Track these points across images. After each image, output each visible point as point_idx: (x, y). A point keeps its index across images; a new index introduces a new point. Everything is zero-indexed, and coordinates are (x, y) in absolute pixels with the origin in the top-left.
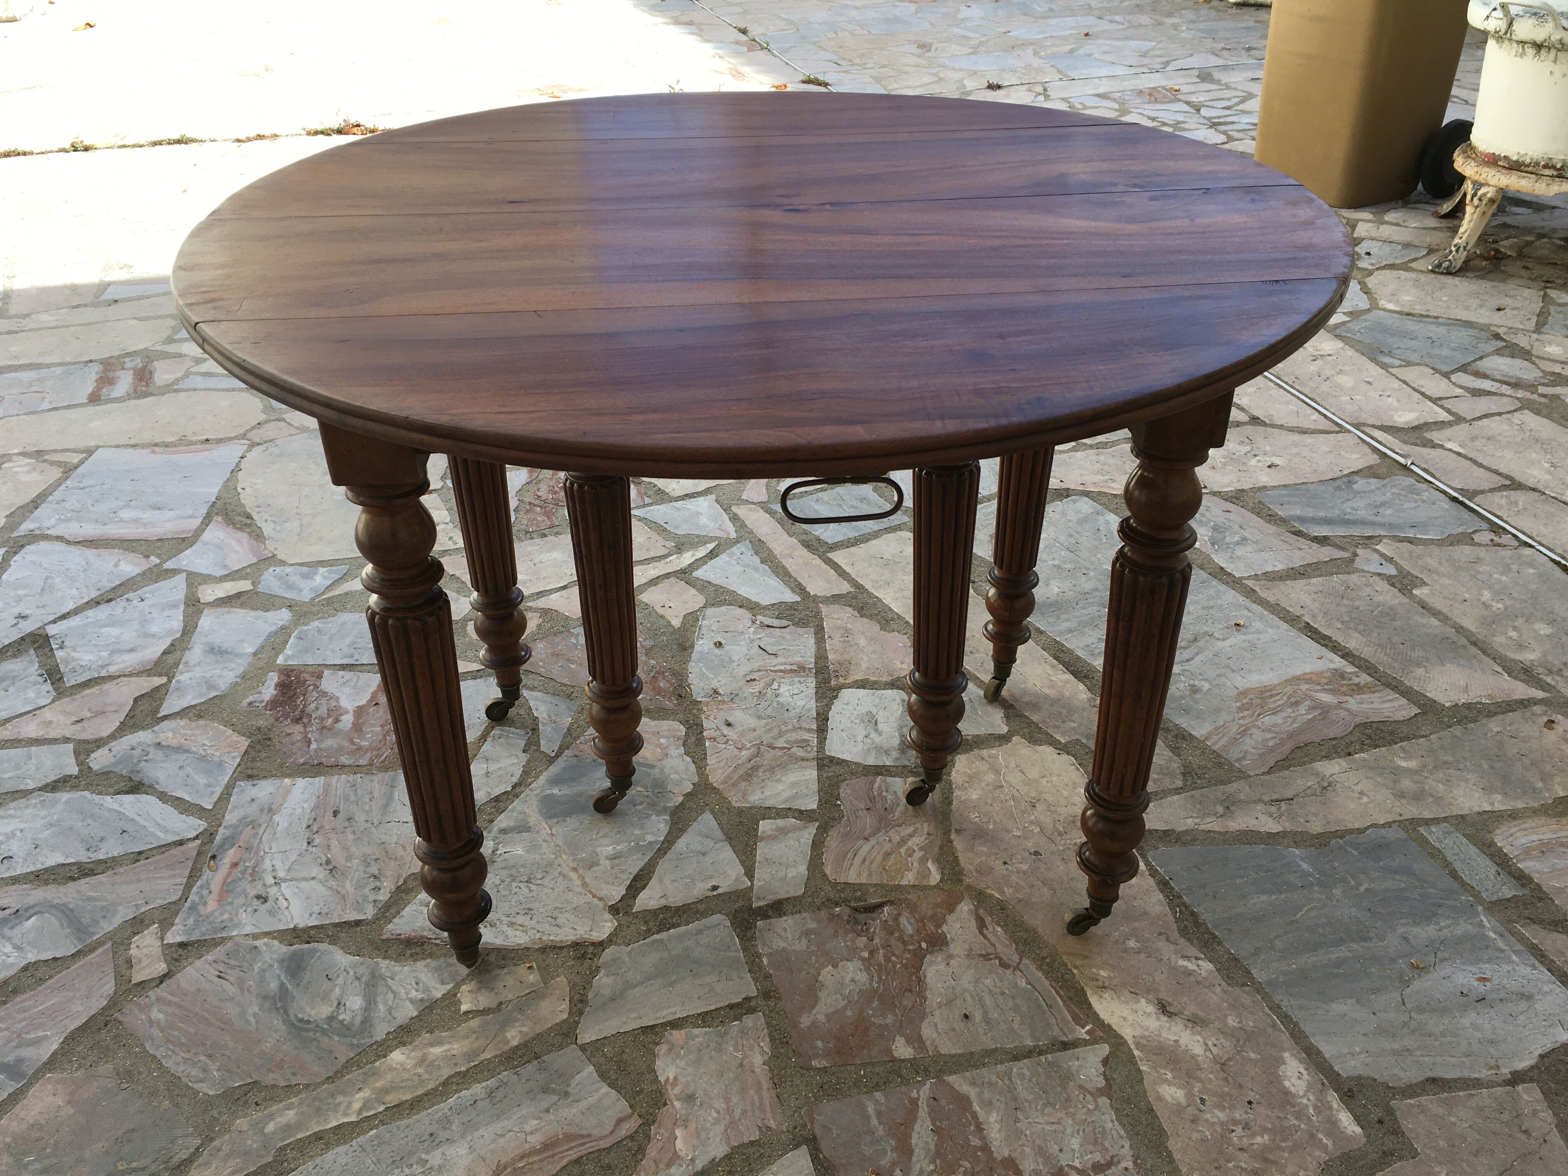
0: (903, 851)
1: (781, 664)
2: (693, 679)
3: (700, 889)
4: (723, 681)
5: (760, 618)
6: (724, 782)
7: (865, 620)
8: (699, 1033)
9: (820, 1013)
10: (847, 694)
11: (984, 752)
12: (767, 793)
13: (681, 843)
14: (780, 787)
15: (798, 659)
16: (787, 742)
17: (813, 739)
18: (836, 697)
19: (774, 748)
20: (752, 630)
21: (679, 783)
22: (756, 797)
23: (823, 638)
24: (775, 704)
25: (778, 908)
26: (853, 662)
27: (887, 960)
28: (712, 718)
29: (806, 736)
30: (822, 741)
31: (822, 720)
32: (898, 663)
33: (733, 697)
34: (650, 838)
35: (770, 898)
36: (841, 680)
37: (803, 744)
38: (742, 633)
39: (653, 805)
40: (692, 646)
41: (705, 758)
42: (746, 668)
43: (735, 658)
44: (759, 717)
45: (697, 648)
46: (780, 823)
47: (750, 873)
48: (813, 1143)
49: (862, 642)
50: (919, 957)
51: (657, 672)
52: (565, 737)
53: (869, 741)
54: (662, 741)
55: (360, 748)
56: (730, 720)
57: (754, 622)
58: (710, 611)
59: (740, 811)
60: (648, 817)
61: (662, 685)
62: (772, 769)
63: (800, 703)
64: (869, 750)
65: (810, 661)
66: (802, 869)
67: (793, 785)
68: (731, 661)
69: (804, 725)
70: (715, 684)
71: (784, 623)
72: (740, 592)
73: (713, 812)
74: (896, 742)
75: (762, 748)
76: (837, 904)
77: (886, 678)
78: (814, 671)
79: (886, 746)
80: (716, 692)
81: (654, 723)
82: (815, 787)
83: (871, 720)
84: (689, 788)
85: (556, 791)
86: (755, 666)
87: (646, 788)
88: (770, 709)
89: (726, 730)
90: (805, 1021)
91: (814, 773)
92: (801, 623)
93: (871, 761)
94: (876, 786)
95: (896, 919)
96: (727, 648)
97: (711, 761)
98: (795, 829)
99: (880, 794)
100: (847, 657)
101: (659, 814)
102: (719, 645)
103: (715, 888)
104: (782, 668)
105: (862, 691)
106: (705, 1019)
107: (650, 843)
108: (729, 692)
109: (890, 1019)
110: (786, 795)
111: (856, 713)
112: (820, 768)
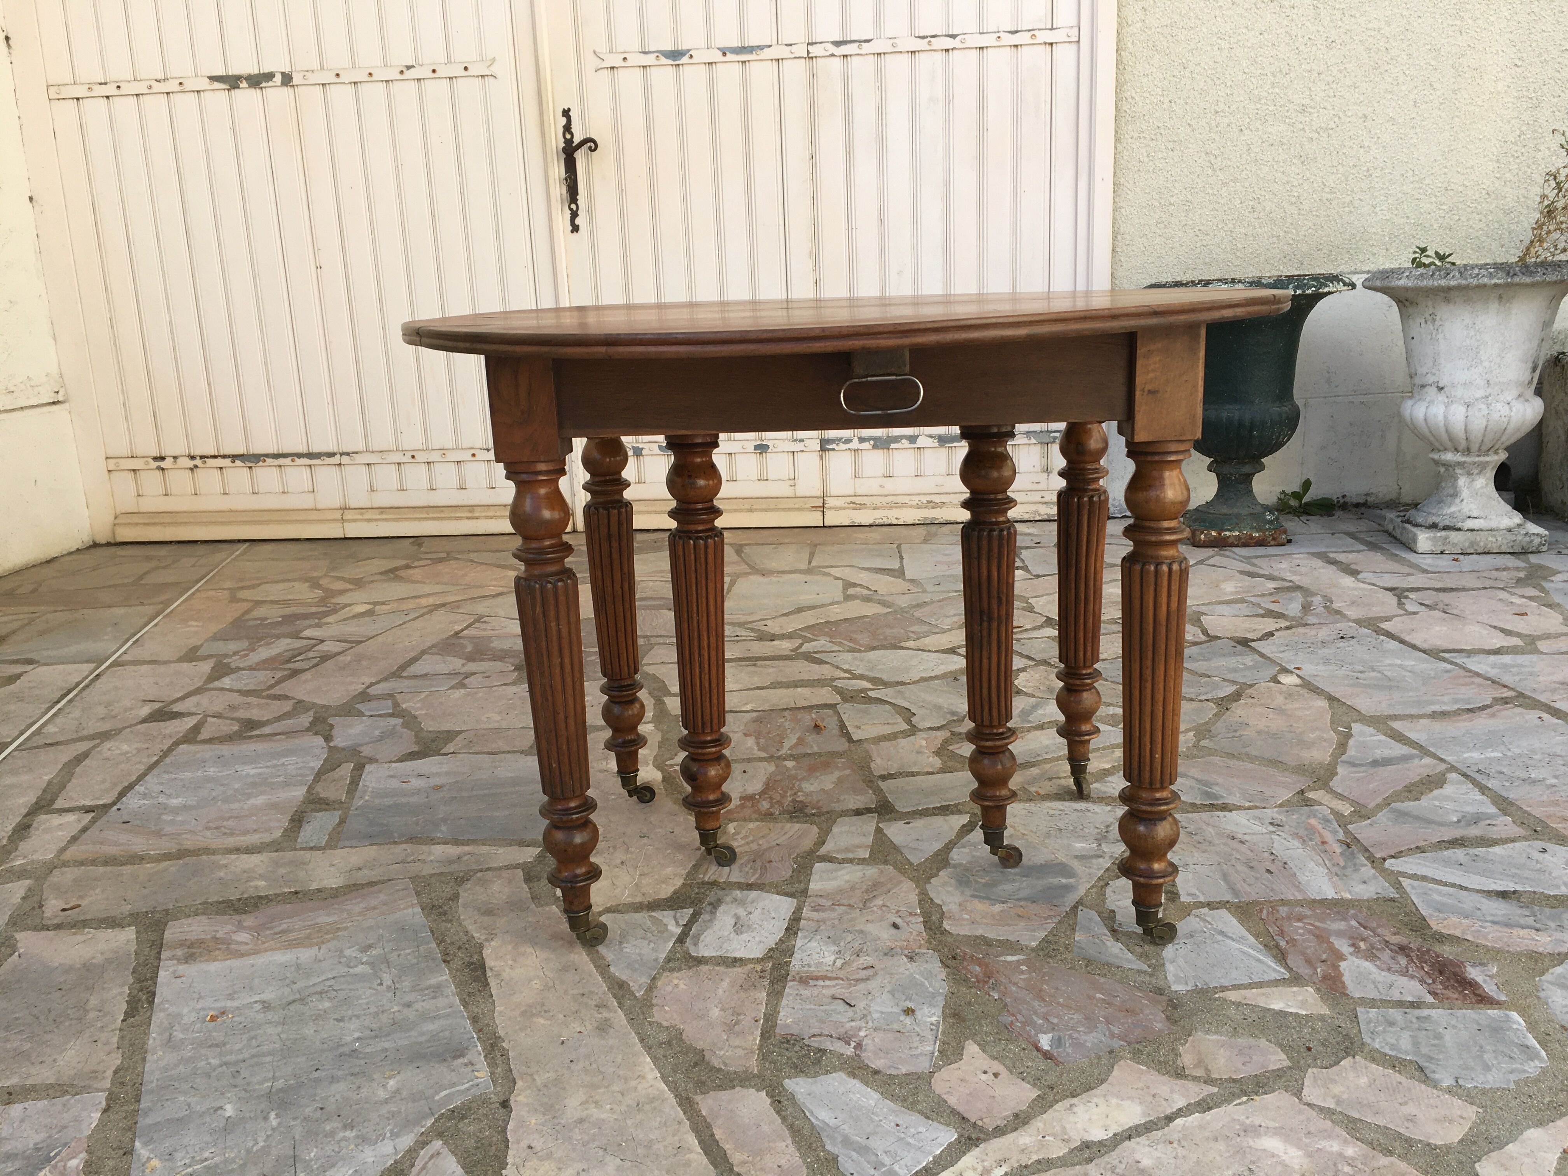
0: (751, 838)
1: (828, 986)
2: (941, 973)
3: (919, 823)
4: (902, 970)
5: (849, 1051)
6: (901, 882)
7: (699, 1045)
8: (915, 769)
9: (837, 774)
10: (757, 952)
11: (639, 899)
12: (860, 874)
13: (938, 846)
14: (847, 877)
15: (806, 992)
16: (833, 910)
17: (806, 912)
18: (771, 950)
19: (849, 905)
20: (862, 1034)
21: (944, 884)
22: (871, 871)
23: (766, 1019)
24: (842, 944)
25: (858, 813)
26: (737, 987)
27: (786, 792)
28: (915, 933)
29: (815, 915)
30: (798, 910)
31: (792, 929)
32: (682, 986)
33: (890, 953)
34: (966, 850)
35: (864, 817)
36: (759, 968)
37: (816, 909)
38: (875, 1029)
39: (967, 870)
40: (945, 1016)
41: (920, 901)
42: (872, 985)
43: (886, 996)
44: (862, 932)
45: (939, 1011)
46: (851, 856)
47: (879, 831)
48: (850, 739)
49: (715, 1013)
50: (762, 793)
51: (987, 982)
52: (1075, 923)
53: (749, 909)
54: (967, 917)
55: (1299, 920)
56: (894, 931)
57: (859, 1045)
58: (923, 1065)
59: (886, 862)
60: (970, 862)
61: (977, 968)
62: (852, 888)
63: (814, 944)
64: (753, 902)
65: (791, 988)
66: (835, 830)
67: (835, 878)
68: (892, 993)
69: (813, 924)
70: (912, 967)
71: (815, 1043)
72: (876, 1096)
73: (911, 864)
74: (722, 909)
75: (861, 906)
76: (814, 814)
77: (704, 968)
78: (789, 978)
79: (734, 906)
80: (911, 959)
81: (979, 932)
82: (814, 877)
83: (739, 927)
84: (933, 880)
85: (1064, 881)
86: (861, 986)
87: (976, 881)
88: (849, 939)
89: (899, 921)
90: (848, 772)
91: (812, 886)
92: (790, 1041)
93: (754, 894)
94: (757, 876)
95: (772, 807)
96: (896, 1010)
97: (913, 898)
98: (838, 852)
99: (755, 870)
100: (743, 995)
101: (960, 865)
102: (909, 1012)
103: (908, 823)
104: (828, 983)
105: (738, 955)
106: (913, 774)
107: (964, 847)
108: (895, 958)
109: (793, 772)
110: (843, 872)
111: (754, 934)
112: (805, 892)
